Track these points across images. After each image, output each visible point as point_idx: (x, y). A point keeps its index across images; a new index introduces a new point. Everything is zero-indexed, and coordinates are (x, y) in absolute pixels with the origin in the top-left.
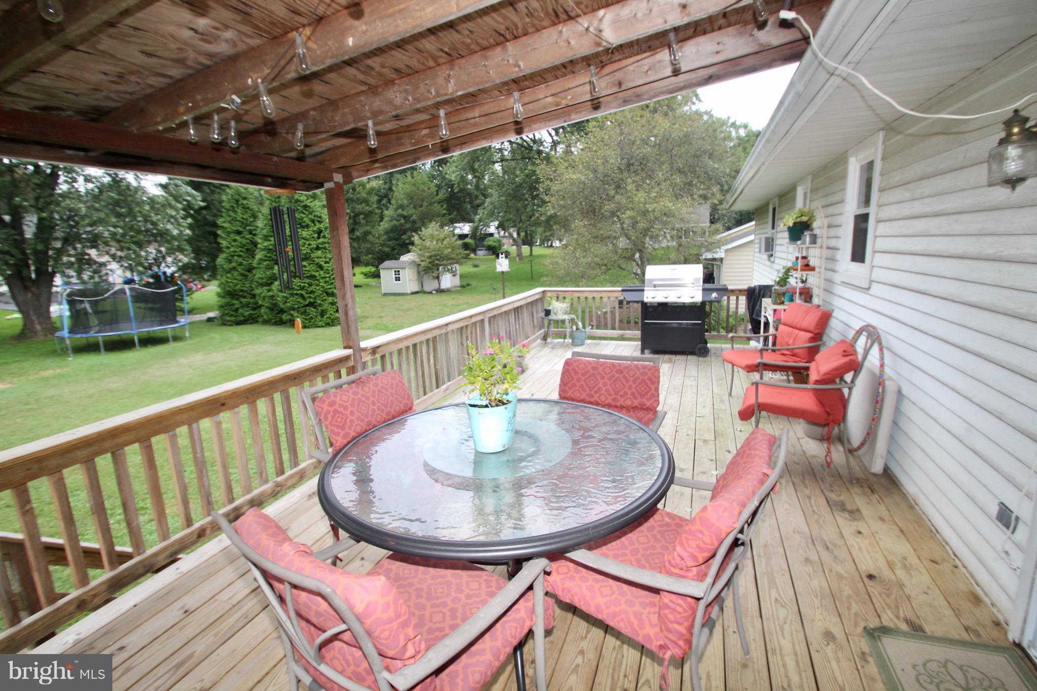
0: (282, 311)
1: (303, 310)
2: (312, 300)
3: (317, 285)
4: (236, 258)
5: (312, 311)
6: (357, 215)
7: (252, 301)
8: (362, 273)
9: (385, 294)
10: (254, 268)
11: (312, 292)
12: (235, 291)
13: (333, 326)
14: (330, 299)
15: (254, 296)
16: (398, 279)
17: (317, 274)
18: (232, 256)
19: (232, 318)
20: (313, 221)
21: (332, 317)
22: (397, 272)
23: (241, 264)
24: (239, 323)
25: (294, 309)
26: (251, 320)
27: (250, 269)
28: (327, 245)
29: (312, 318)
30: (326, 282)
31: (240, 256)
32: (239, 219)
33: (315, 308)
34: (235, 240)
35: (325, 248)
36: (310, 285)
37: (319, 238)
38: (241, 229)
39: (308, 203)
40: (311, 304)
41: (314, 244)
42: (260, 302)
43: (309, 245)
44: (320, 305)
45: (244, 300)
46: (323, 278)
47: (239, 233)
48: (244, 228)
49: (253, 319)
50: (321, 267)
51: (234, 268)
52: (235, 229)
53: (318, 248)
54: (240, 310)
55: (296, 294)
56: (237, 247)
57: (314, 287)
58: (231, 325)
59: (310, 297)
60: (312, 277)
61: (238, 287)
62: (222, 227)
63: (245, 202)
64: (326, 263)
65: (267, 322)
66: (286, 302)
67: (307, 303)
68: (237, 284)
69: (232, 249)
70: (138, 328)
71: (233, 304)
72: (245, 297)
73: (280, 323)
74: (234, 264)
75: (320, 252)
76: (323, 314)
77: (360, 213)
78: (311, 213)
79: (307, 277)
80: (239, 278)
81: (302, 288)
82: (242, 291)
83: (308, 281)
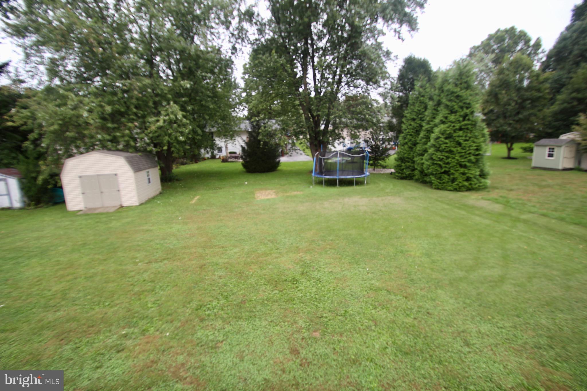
0: (426, 175)
1: (439, 176)
2: (447, 169)
3: (454, 158)
4: (408, 136)
5: (446, 177)
6: (524, 100)
7: (412, 165)
8: (522, 148)
9: (535, 168)
10: (418, 143)
11: (448, 163)
12: (404, 157)
13: (460, 191)
14: (462, 170)
15: (414, 162)
16: (550, 155)
17: (454, 150)
18: (407, 135)
19: (400, 175)
20: (462, 108)
21: (461, 185)
22: (552, 150)
23: (410, 140)
24: (402, 178)
25: (432, 174)
26: (409, 177)
27: (415, 144)
28: (469, 127)
29: (444, 183)
30: (461, 156)
31: (411, 135)
32: (415, 110)
33: (449, 175)
34: (411, 125)
35: (467, 129)
36: (448, 158)
37: (464, 120)
38: (415, 117)
39: (460, 93)
40: (445, 172)
41: (457, 126)
42: (416, 167)
43: (454, 126)
44: (453, 174)
45: (408, 164)
46: (460, 153)
47: (414, 120)
48: (418, 117)
49: (411, 177)
50: (460, 144)
51: (406, 143)
52: (412, 117)
53: (460, 129)
54: (405, 171)
55: (436, 164)
56: (411, 129)
57: (450, 159)
58: (398, 179)
59: (446, 167)
60: (451, 152)
61: (406, 155)
62: (406, 117)
63: (422, 98)
64: (466, 140)
65: (417, 180)
66: (428, 169)
67: (443, 171)
68: (405, 153)
69: (407, 131)
70: (339, 176)
71: (402, 166)
72: (409, 162)
73: (424, 182)
74: (406, 141)
75: (461, 132)
76: (453, 180)
77: (528, 99)
78: (461, 101)
79: (447, 152)
80: (407, 149)
81: (441, 160)
82: (408, 158)
83: (447, 154)
